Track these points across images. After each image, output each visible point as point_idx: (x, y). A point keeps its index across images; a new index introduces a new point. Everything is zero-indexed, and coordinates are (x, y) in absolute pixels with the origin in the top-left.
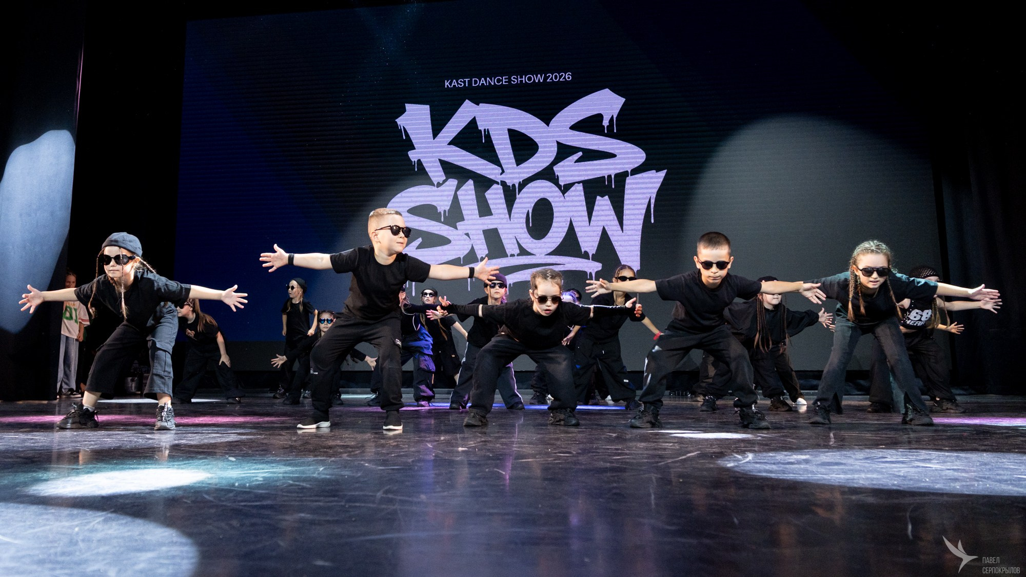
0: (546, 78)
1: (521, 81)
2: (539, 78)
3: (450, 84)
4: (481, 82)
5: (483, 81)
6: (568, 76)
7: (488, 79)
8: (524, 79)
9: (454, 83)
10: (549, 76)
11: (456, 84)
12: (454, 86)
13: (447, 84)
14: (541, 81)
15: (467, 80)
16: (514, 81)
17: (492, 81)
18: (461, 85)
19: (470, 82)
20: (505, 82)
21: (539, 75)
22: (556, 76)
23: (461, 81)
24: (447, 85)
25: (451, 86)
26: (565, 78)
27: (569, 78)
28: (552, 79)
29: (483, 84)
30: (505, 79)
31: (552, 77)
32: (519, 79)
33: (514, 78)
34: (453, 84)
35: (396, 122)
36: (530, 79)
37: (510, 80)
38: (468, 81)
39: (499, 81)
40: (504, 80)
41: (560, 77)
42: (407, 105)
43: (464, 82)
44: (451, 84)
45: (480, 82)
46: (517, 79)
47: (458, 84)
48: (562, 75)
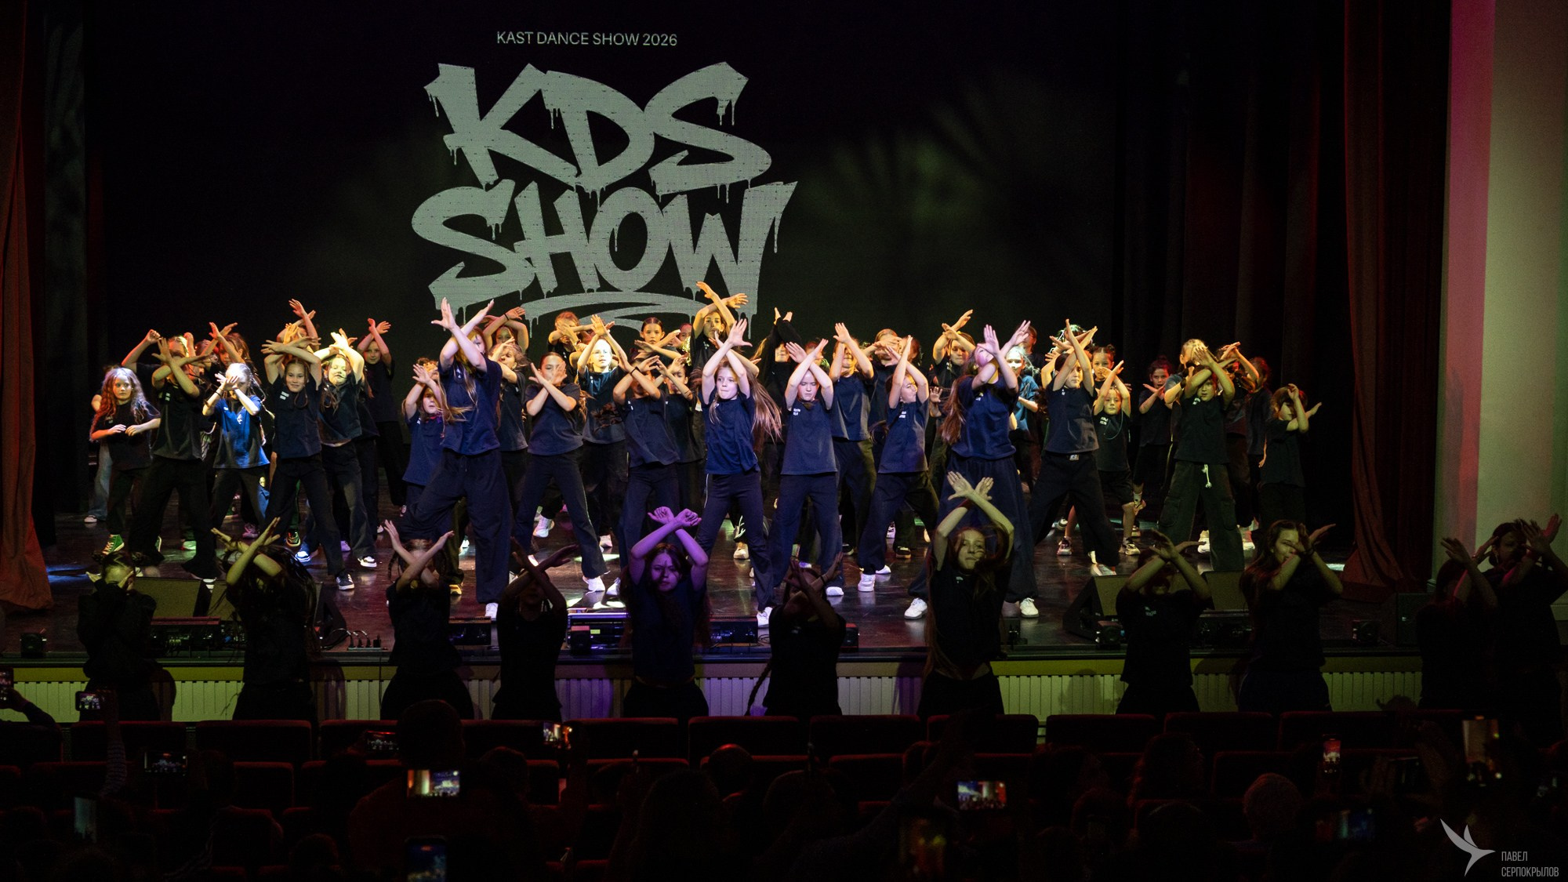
0: (642, 40)
1: (607, 42)
2: (632, 39)
3: (505, 37)
4: (550, 39)
5: (552, 37)
6: (672, 40)
7: (560, 35)
8: (610, 39)
9: (511, 37)
10: (647, 37)
11: (513, 38)
12: (511, 41)
13: (500, 37)
14: (635, 44)
15: (529, 34)
16: (597, 41)
17: (565, 38)
18: (521, 40)
19: (534, 37)
20: (585, 41)
21: (632, 36)
22: (655, 40)
23: (520, 35)
24: (500, 39)
25: (506, 41)
26: (668, 42)
27: (673, 42)
28: (650, 42)
29: (552, 42)
30: (585, 36)
31: (650, 40)
32: (604, 39)
33: (597, 36)
34: (509, 38)
35: (425, 91)
36: (619, 39)
37: (591, 40)
38: (531, 35)
39: (575, 39)
40: (582, 38)
41: (662, 39)
42: (440, 65)
43: (526, 37)
44: (506, 39)
45: (548, 38)
46: (601, 38)
47: (516, 38)
48: (664, 37)
